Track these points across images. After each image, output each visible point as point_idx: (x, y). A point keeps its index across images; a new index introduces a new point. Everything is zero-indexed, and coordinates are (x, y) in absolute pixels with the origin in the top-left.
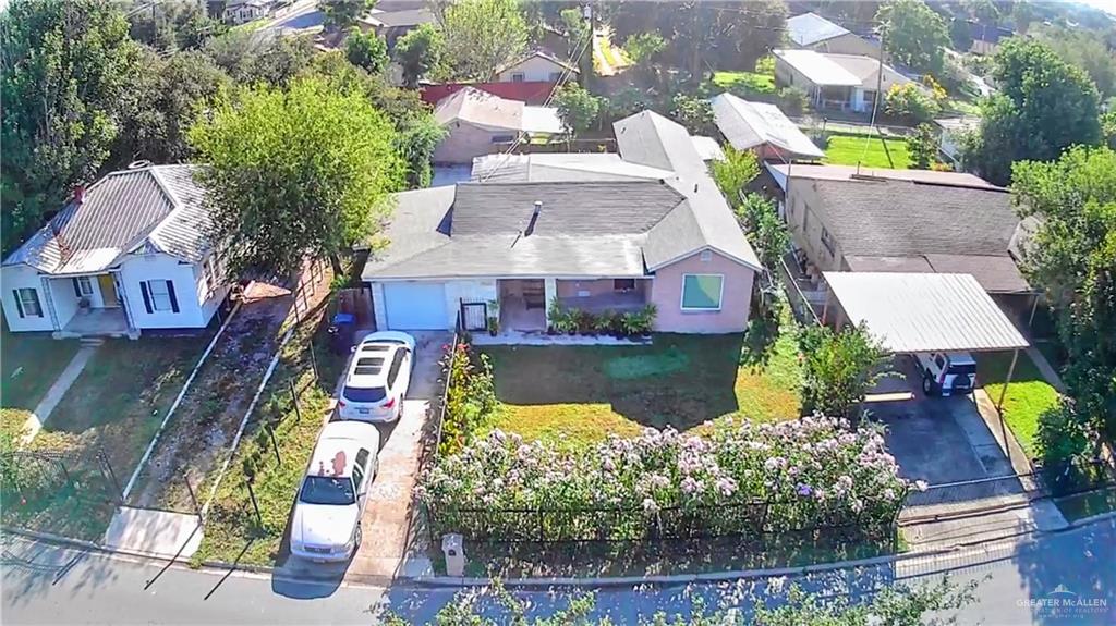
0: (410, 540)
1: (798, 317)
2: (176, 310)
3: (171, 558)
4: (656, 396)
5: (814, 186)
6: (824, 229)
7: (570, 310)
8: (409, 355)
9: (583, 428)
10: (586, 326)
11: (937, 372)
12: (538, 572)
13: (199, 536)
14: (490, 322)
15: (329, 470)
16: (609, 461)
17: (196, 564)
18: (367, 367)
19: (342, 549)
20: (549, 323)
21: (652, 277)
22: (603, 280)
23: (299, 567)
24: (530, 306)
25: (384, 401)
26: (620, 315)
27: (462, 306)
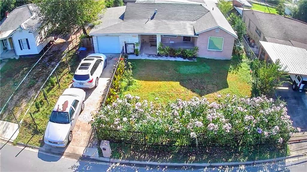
0: (91, 139)
1: (248, 56)
2: (29, 48)
3: (8, 140)
4: (197, 82)
5: (253, 13)
6: (256, 27)
7: (166, 47)
8: (103, 63)
9: (168, 93)
10: (172, 53)
11: (298, 83)
12: (143, 157)
13: (18, 132)
14: (135, 51)
15: (61, 109)
16: (176, 112)
17: (16, 144)
18: (85, 67)
19: (62, 143)
20: (158, 52)
21: (198, 36)
22: (180, 36)
23: (48, 148)
24: (152, 45)
25: (88, 80)
26: (184, 50)
27: (126, 44)
